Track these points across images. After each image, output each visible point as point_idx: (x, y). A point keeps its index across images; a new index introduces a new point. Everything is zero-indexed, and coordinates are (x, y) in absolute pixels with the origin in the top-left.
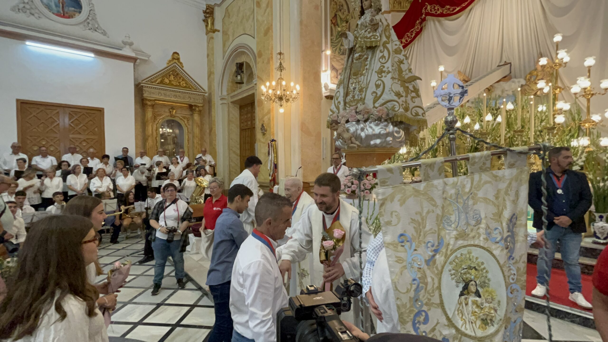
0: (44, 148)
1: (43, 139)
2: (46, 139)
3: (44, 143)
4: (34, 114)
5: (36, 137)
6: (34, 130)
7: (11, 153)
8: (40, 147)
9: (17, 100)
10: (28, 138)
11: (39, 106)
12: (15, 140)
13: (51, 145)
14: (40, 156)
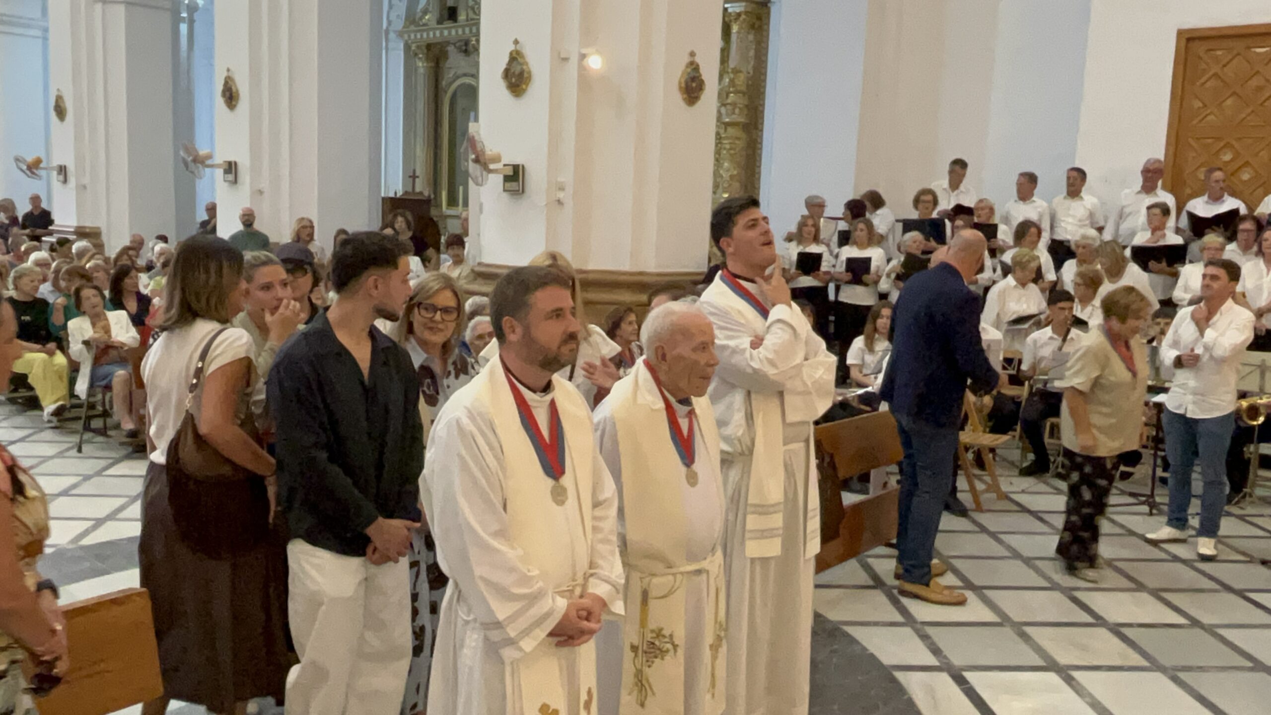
0: (1218, 175)
1: (1228, 145)
2: (1234, 143)
3: (1227, 157)
4: (1215, 69)
5: (1210, 141)
6: (1211, 117)
7: (1139, 188)
8: (1211, 171)
9: (1180, 33)
10: (1190, 145)
11: (1230, 43)
12: (1157, 151)
13: (1247, 164)
14: (1205, 198)
